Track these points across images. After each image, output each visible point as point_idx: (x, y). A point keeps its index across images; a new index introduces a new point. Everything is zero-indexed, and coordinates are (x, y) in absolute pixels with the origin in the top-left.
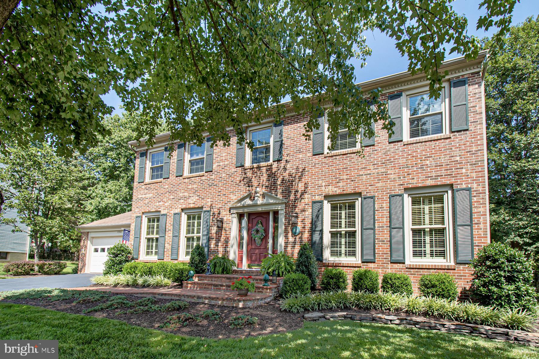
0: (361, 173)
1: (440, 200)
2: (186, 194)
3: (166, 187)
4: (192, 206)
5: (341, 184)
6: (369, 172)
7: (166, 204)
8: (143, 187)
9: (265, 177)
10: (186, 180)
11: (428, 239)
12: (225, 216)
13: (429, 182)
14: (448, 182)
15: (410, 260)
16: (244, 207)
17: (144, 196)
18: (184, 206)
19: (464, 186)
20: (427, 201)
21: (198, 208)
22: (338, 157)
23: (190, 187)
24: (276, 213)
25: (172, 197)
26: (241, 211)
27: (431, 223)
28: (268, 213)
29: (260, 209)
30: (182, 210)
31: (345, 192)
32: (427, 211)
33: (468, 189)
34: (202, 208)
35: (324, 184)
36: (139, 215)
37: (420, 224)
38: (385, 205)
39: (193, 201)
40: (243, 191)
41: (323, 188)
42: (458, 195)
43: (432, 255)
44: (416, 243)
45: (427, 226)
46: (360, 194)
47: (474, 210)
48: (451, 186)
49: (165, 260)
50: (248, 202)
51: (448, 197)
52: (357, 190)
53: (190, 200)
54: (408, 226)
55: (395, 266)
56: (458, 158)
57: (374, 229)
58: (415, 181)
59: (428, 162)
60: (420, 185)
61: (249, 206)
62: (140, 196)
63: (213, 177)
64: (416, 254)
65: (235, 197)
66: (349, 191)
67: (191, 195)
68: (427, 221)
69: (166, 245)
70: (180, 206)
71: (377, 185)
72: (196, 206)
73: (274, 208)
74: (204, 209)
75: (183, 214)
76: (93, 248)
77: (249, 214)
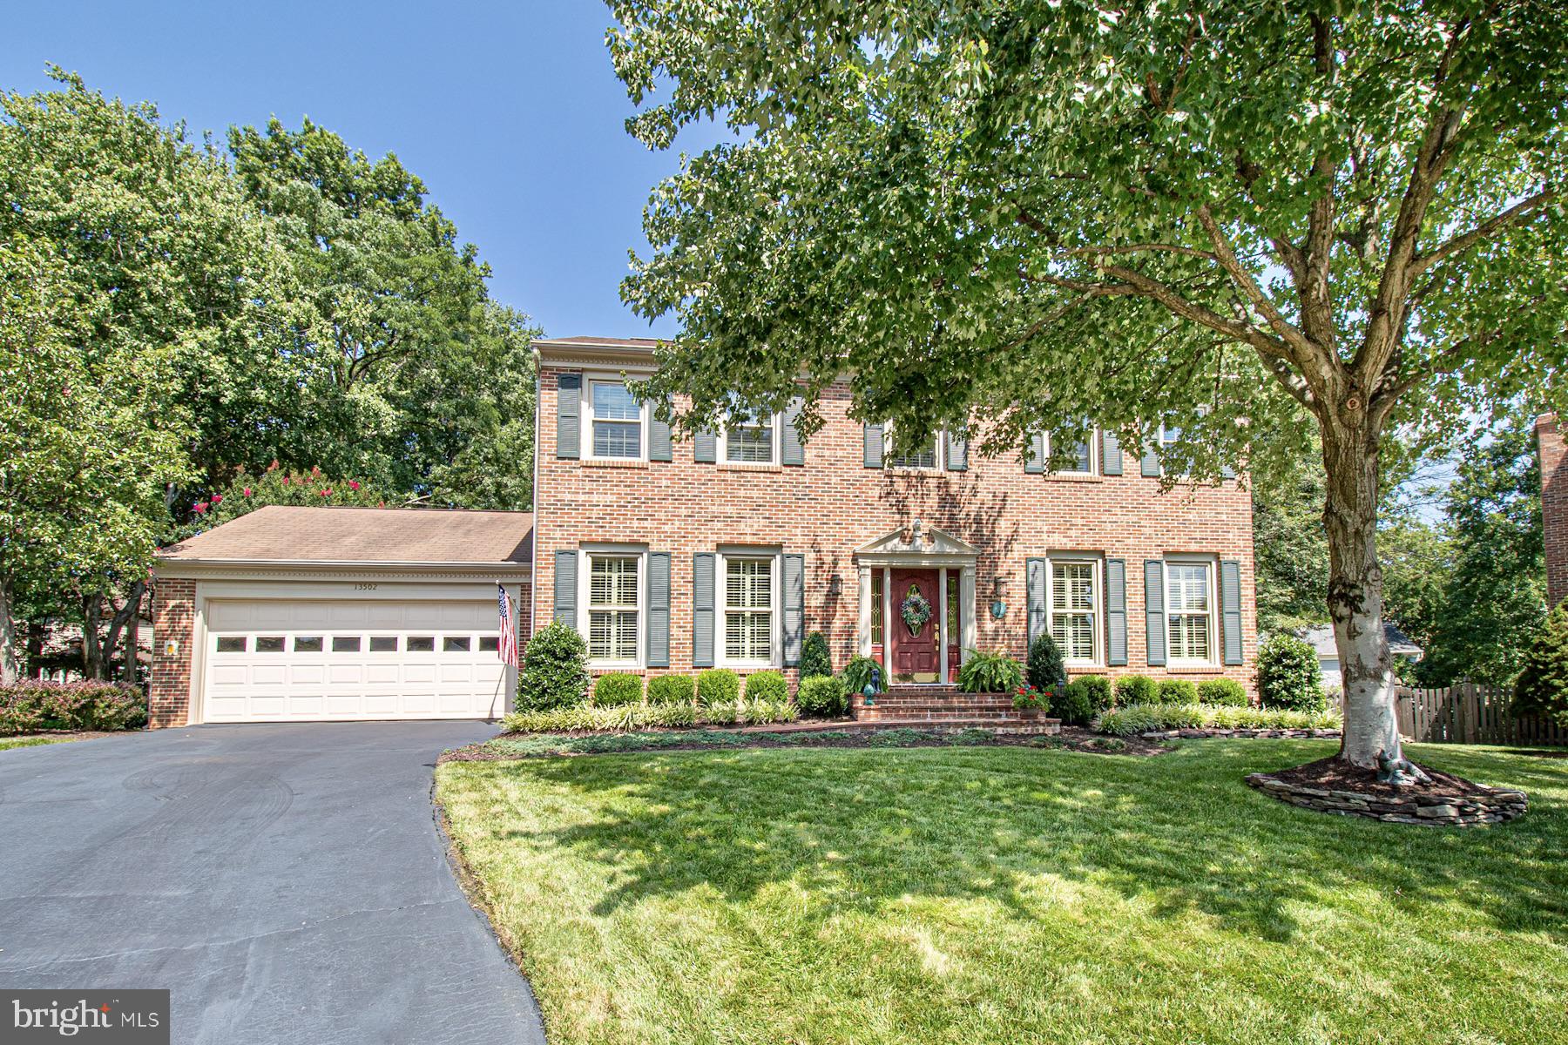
0: (1104, 518)
1: (1200, 573)
2: (729, 509)
3: (664, 483)
4: (749, 539)
5: (1072, 533)
6: (1114, 518)
7: (666, 528)
8: (580, 472)
9: (933, 500)
10: (729, 476)
12: (846, 571)
13: (1193, 547)
14: (1214, 550)
15: (1170, 662)
16: (893, 555)
17: (581, 498)
18: (725, 539)
19: (1231, 558)
20: (1184, 574)
21: (769, 546)
22: (1067, 485)
23: (742, 493)
24: (954, 574)
25: (683, 512)
26: (883, 563)
27: (1189, 607)
28: (934, 573)
29: (925, 563)
30: (719, 546)
31: (1080, 547)
32: (1183, 588)
33: (1235, 563)
34: (779, 547)
35: (1045, 529)
36: (565, 547)
37: (1176, 607)
38: (1139, 575)
39: (751, 530)
40: (886, 521)
41: (1045, 536)
42: (1225, 567)
44: (1176, 637)
45: (1184, 612)
46: (1102, 553)
48: (1217, 555)
49: (673, 669)
50: (896, 545)
51: (1212, 571)
52: (1099, 546)
53: (742, 525)
54: (1167, 610)
55: (1155, 670)
57: (1124, 613)
59: (1191, 517)
60: (1182, 549)
61: (903, 555)
62: (568, 497)
63: (807, 479)
64: (1177, 653)
65: (864, 533)
66: (1087, 546)
67: (743, 513)
68: (1184, 603)
69: (674, 631)
70: (715, 537)
71: (1127, 541)
72: (762, 542)
73: (952, 563)
74: (786, 551)
75: (719, 557)
76: (213, 639)
77: (895, 572)
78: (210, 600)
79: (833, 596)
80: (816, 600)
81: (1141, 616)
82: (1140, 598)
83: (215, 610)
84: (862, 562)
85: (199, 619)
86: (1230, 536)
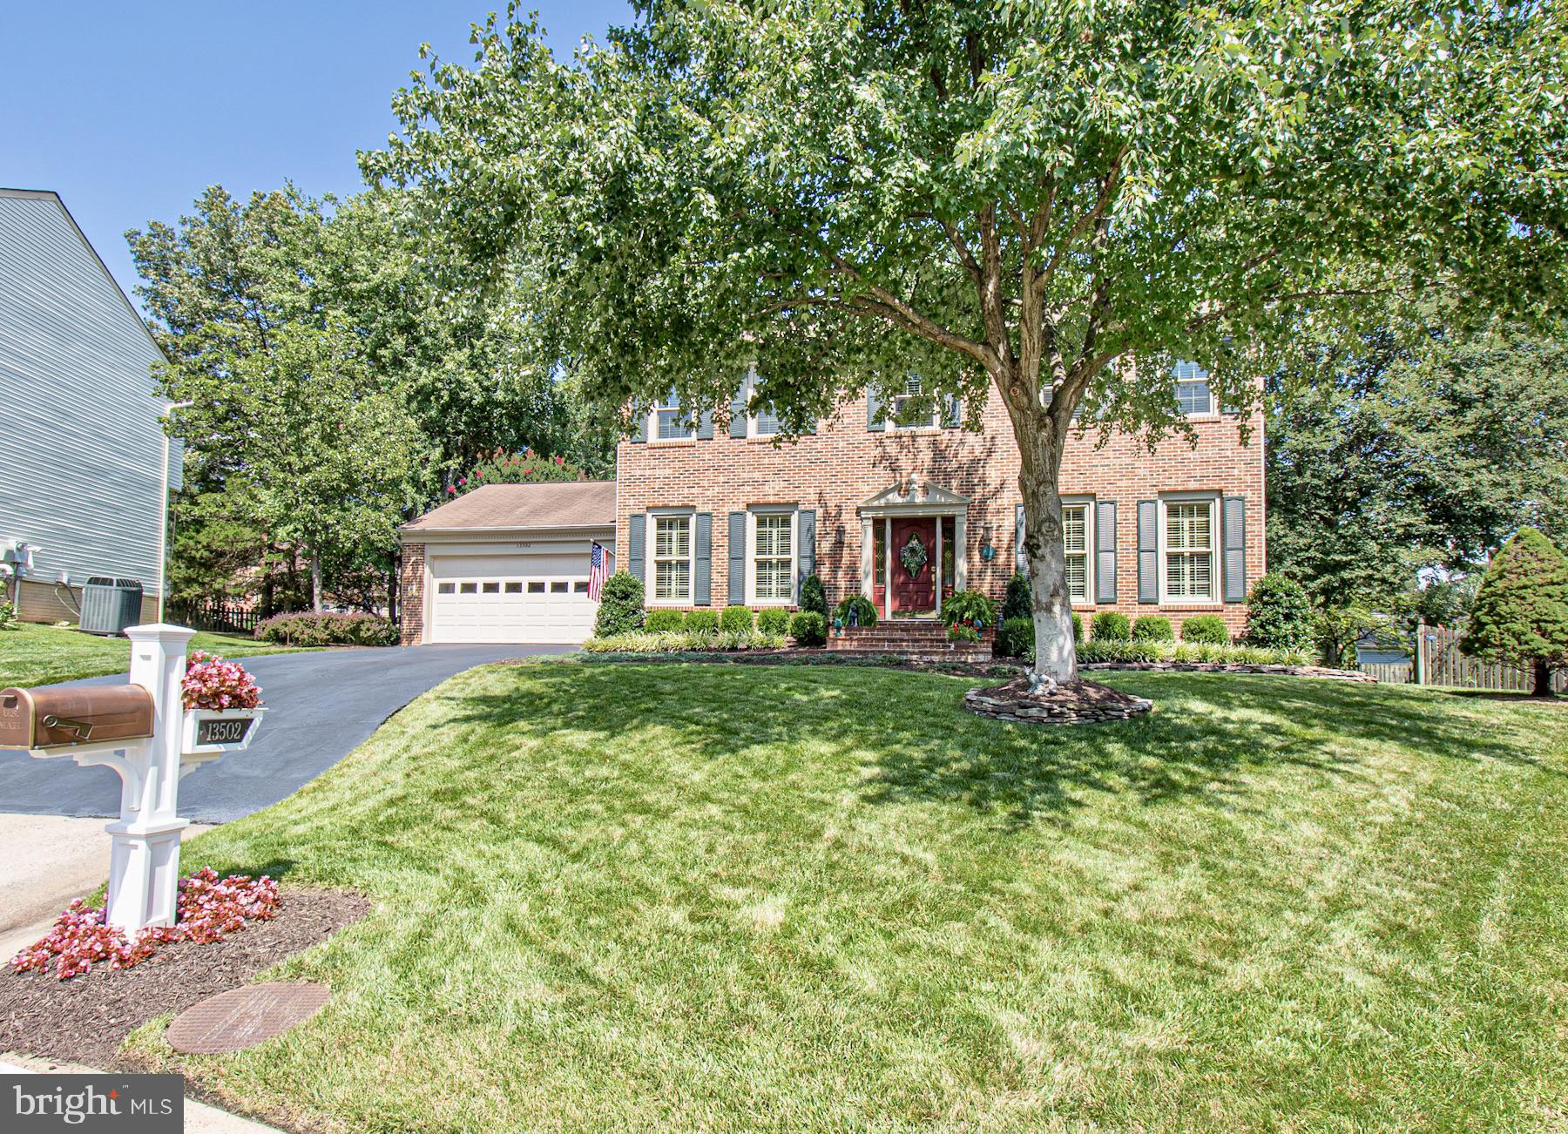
0: (1095, 462)
1: (1204, 511)
2: (757, 475)
3: (707, 457)
4: (772, 499)
7: (708, 493)
8: (647, 453)
9: (926, 456)
10: (757, 448)
11: (1187, 567)
12: (850, 523)
13: (1192, 485)
14: (1217, 487)
15: (1166, 600)
16: (888, 507)
17: (648, 473)
18: (753, 499)
19: (1236, 494)
20: (1187, 512)
21: (788, 504)
23: (766, 461)
24: (949, 523)
25: (721, 479)
26: (881, 514)
27: (1192, 545)
28: (932, 520)
29: (920, 513)
30: (749, 506)
31: (1070, 492)
32: (1186, 527)
33: (1241, 499)
34: (796, 504)
36: (637, 512)
37: (1177, 545)
38: (1132, 516)
39: (773, 491)
40: (883, 477)
42: (1229, 505)
43: (1192, 591)
44: (1174, 574)
45: (1186, 550)
46: (1093, 496)
47: (1248, 528)
48: (1220, 492)
49: (713, 605)
50: (895, 498)
51: (1215, 508)
52: (1089, 490)
53: (766, 488)
54: (1164, 549)
55: (1145, 608)
56: (1229, 453)
57: (1115, 551)
58: (1173, 482)
59: (1190, 455)
60: (1181, 488)
62: (638, 473)
63: (818, 446)
64: (1174, 590)
65: (866, 488)
66: (1077, 490)
67: (767, 477)
68: (1187, 541)
69: (714, 576)
70: (745, 499)
71: (1120, 484)
72: (783, 501)
73: (948, 512)
74: (801, 507)
75: (749, 514)
76: (436, 583)
77: (895, 521)
78: (434, 557)
79: (839, 544)
80: (825, 546)
81: (1133, 555)
82: (1132, 538)
83: (437, 563)
84: (863, 514)
85: (427, 570)
86: (1236, 472)
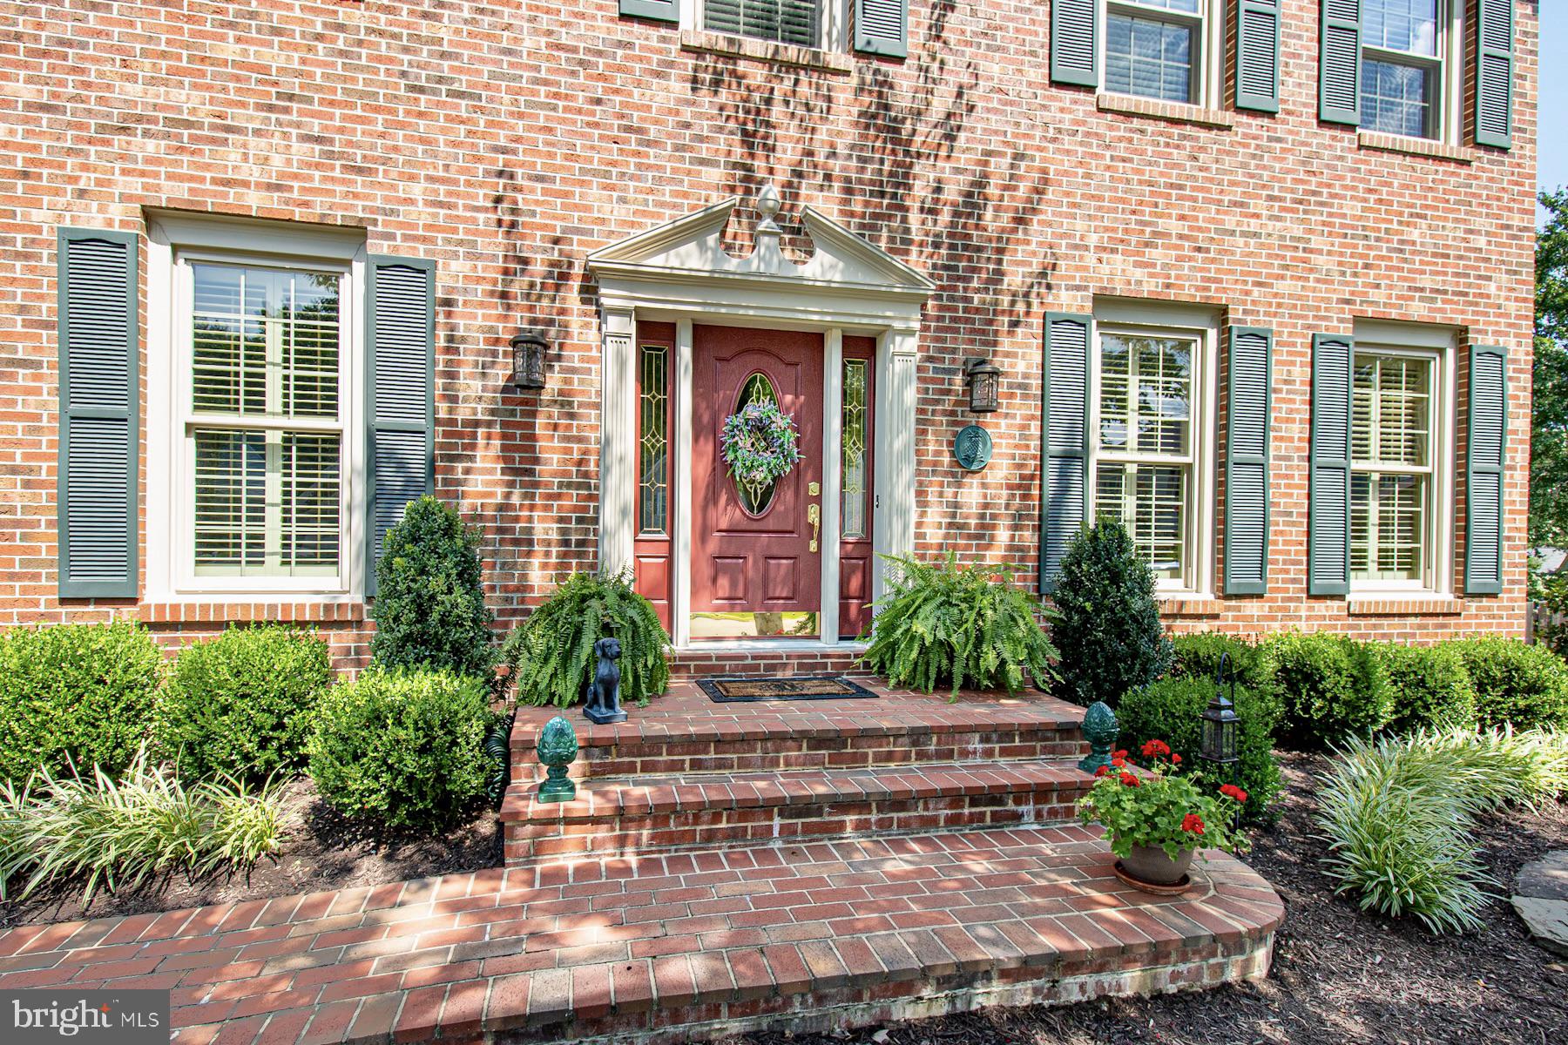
0: (1230, 222)
1: (1418, 373)
4: (255, 202)
5: (1156, 254)
6: (1254, 224)
12: (565, 321)
13: (1417, 310)
14: (1458, 319)
16: (682, 281)
18: (170, 193)
19: (1489, 340)
21: (320, 229)
22: (1150, 127)
24: (864, 346)
27: (1385, 455)
28: (815, 340)
30: (152, 217)
31: (1172, 295)
32: (1375, 411)
33: (1498, 354)
34: (356, 234)
35: (1093, 240)
38: (1301, 373)
39: (260, 172)
40: (674, 180)
41: (1090, 259)
42: (1478, 367)
45: (1374, 466)
46: (1219, 313)
47: (1509, 425)
48: (1457, 332)
50: (710, 255)
51: (1443, 372)
52: (1214, 294)
53: (234, 156)
55: (1321, 607)
56: (1482, 242)
57: (1262, 465)
58: (1383, 296)
59: (1415, 235)
60: (1394, 314)
61: (728, 284)
65: (621, 211)
66: (1188, 293)
67: (236, 116)
70: (135, 185)
71: (1281, 286)
72: (298, 214)
73: (862, 317)
74: (378, 247)
75: (157, 254)
77: (704, 333)
79: (525, 392)
80: (473, 394)
81: (1299, 475)
82: (1298, 430)
84: (611, 297)
86: (1490, 289)
